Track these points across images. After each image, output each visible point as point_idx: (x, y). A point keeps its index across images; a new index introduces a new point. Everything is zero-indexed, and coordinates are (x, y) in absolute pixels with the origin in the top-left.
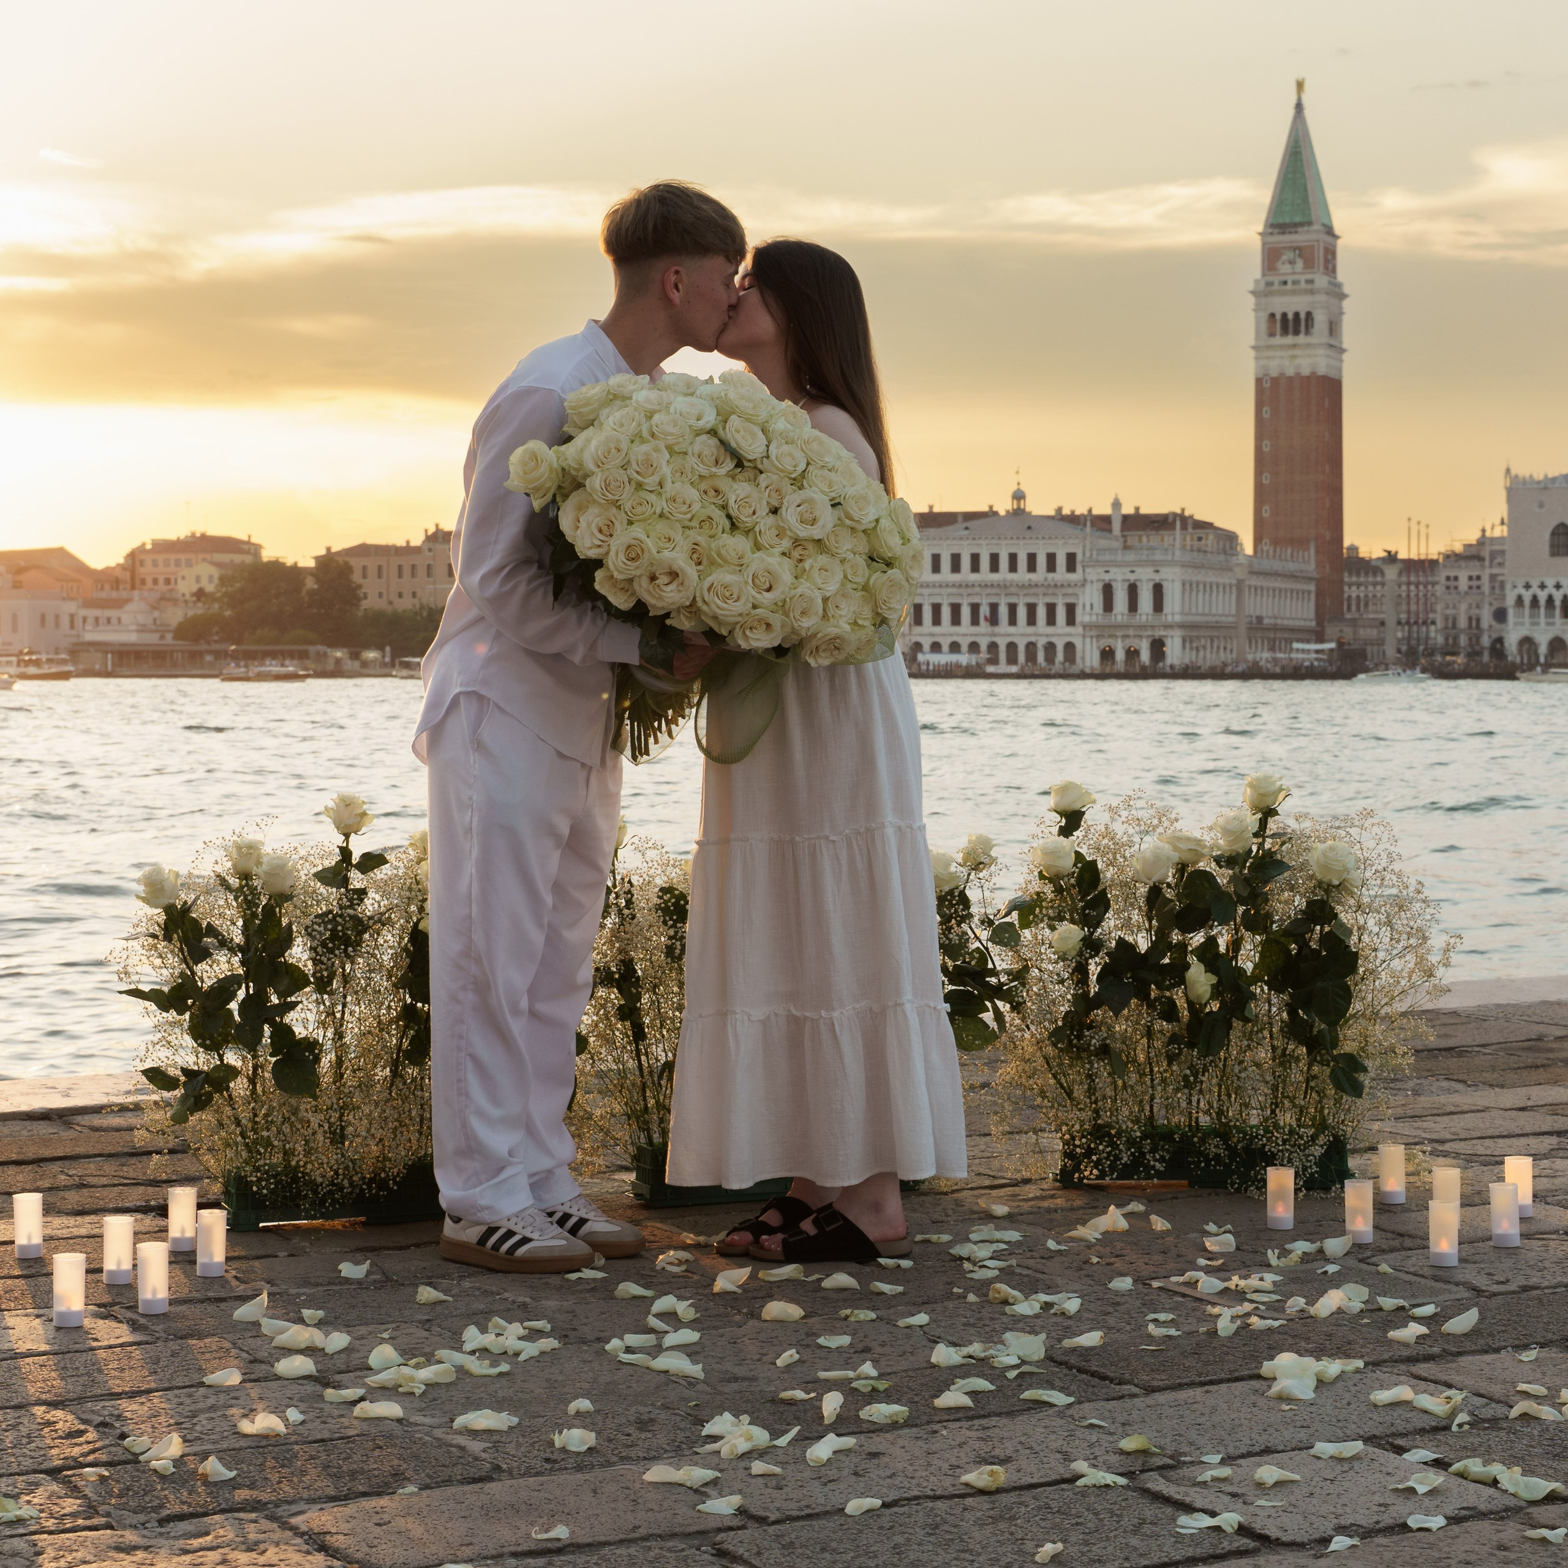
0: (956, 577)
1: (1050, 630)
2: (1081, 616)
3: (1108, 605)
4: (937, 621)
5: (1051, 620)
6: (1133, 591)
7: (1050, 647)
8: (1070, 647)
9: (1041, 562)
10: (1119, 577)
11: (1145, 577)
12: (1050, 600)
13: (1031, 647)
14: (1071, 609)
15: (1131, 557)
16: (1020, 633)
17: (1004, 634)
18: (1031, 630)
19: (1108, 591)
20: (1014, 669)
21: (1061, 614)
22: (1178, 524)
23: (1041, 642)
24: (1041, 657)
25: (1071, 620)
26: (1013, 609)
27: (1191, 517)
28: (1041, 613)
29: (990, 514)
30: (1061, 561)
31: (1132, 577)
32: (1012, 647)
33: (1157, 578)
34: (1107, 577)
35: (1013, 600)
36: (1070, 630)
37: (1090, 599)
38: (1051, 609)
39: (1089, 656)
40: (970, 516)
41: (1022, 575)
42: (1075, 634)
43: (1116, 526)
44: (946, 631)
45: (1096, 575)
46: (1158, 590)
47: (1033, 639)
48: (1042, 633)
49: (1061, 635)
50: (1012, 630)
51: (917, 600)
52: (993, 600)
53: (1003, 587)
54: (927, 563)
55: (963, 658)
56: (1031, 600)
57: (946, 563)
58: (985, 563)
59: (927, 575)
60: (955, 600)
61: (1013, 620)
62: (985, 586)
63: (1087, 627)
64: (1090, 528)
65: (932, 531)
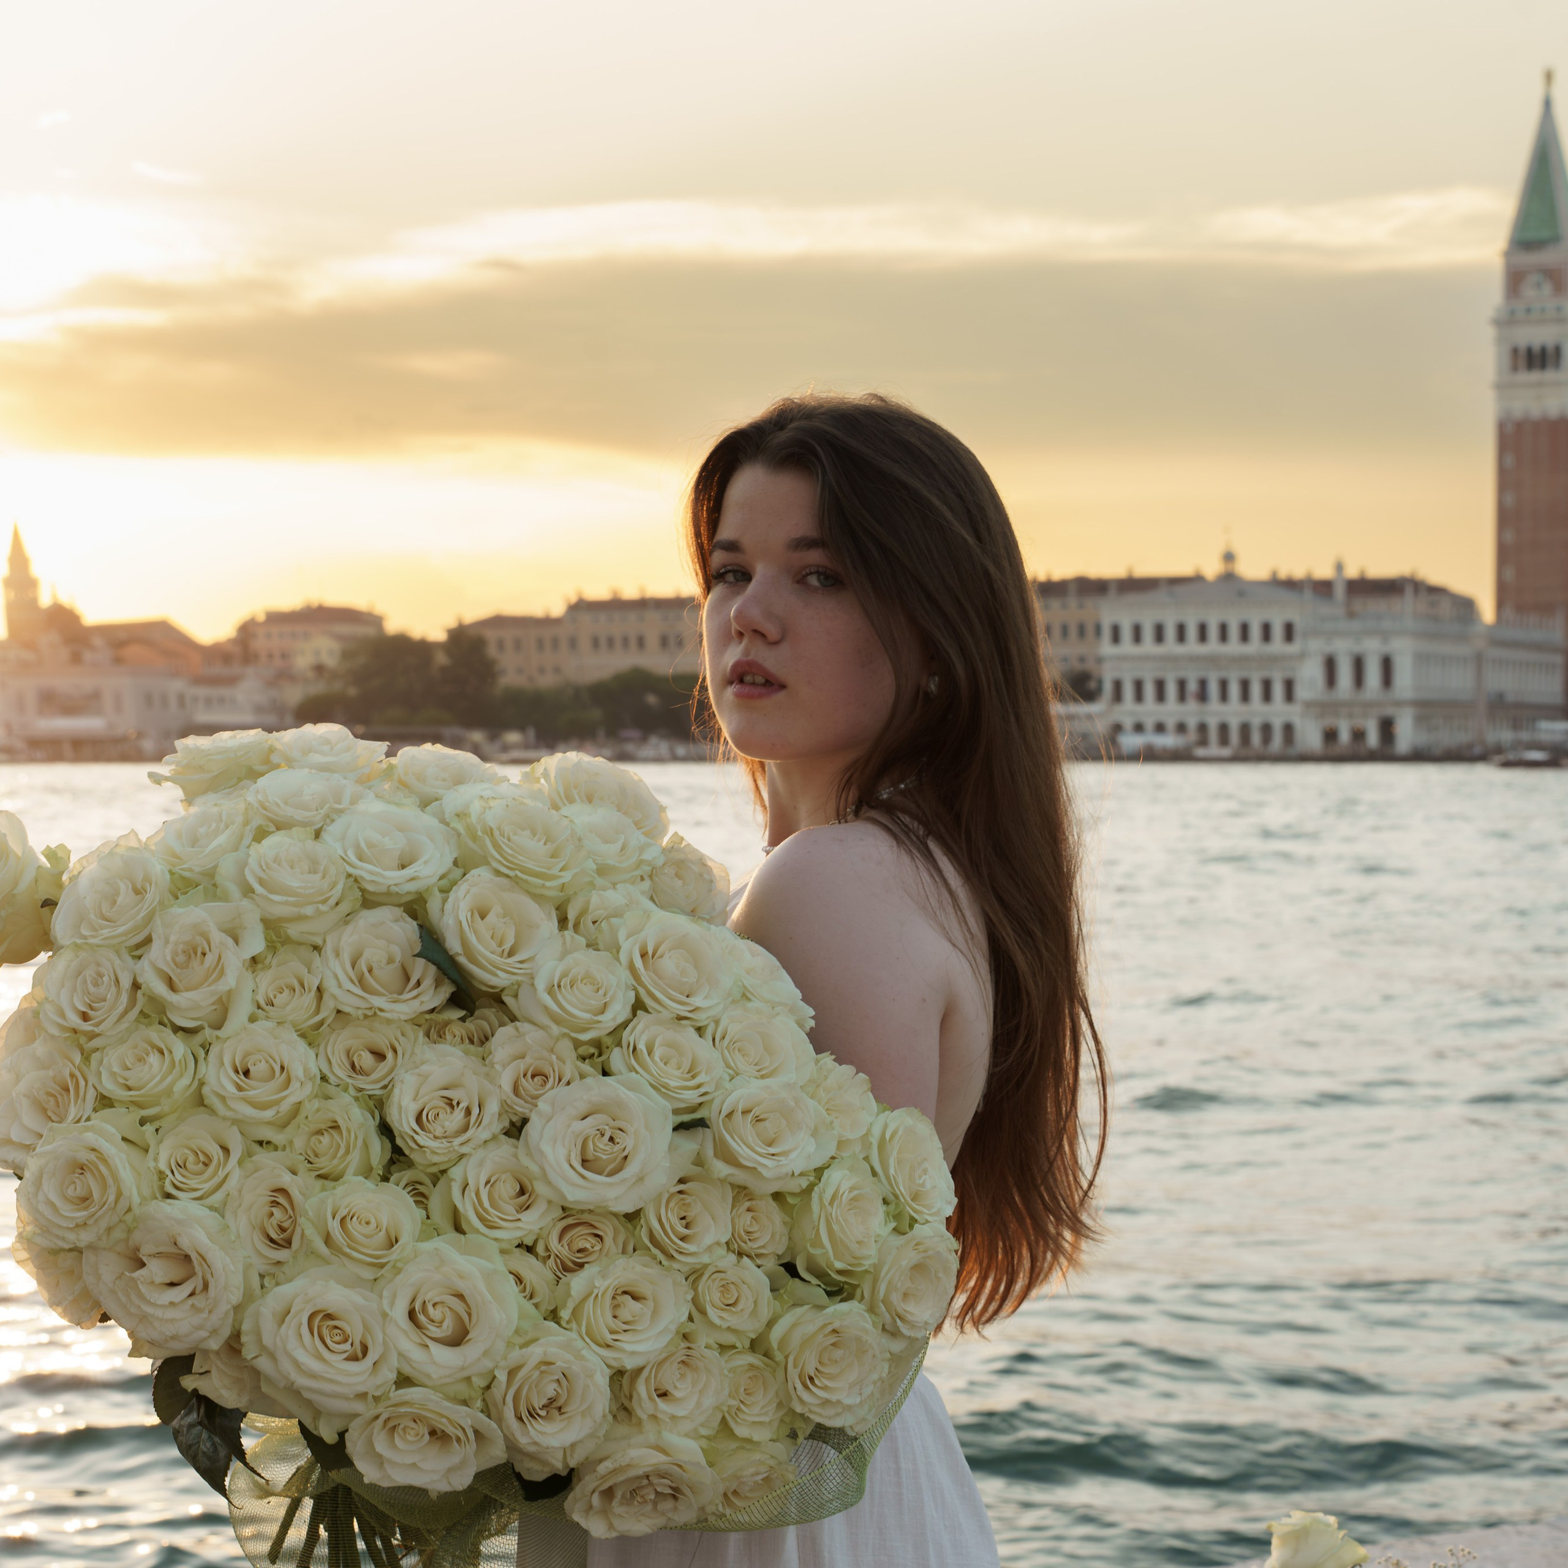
0: (1160, 650)
1: (1266, 708)
2: (1302, 693)
3: (1331, 678)
4: (1139, 696)
5: (1267, 696)
6: (1359, 665)
7: (1267, 729)
8: (1288, 729)
9: (1255, 632)
10: (1343, 649)
11: (1372, 649)
12: (1265, 674)
13: (1245, 729)
14: (1289, 686)
15: (1356, 625)
16: (1233, 712)
17: (1215, 712)
18: (1244, 708)
19: (1330, 665)
20: (1226, 752)
21: (1278, 690)
22: (1410, 590)
23: (1256, 723)
24: (1256, 738)
25: (1289, 696)
26: (1224, 685)
27: (1422, 582)
28: (1256, 690)
29: (1196, 580)
30: (1278, 632)
31: (1358, 649)
32: (1224, 729)
33: (1386, 649)
34: (1328, 649)
35: (1223, 674)
36: (1288, 708)
37: (1310, 675)
38: (1267, 685)
39: (1310, 736)
40: (1175, 582)
41: (1234, 646)
42: (1294, 713)
43: (1340, 591)
44: (1150, 710)
45: (1317, 647)
46: (1387, 665)
47: (1247, 718)
48: (1257, 711)
49: (1278, 712)
50: (1223, 708)
51: (1117, 675)
52: (1202, 674)
53: (1213, 660)
54: (1126, 634)
55: (1168, 741)
56: (1244, 674)
57: (1148, 634)
58: (1192, 633)
59: (1127, 646)
60: (1159, 674)
61: (1224, 696)
62: (1193, 659)
63: (1309, 705)
64: (1308, 594)
65: (1132, 598)
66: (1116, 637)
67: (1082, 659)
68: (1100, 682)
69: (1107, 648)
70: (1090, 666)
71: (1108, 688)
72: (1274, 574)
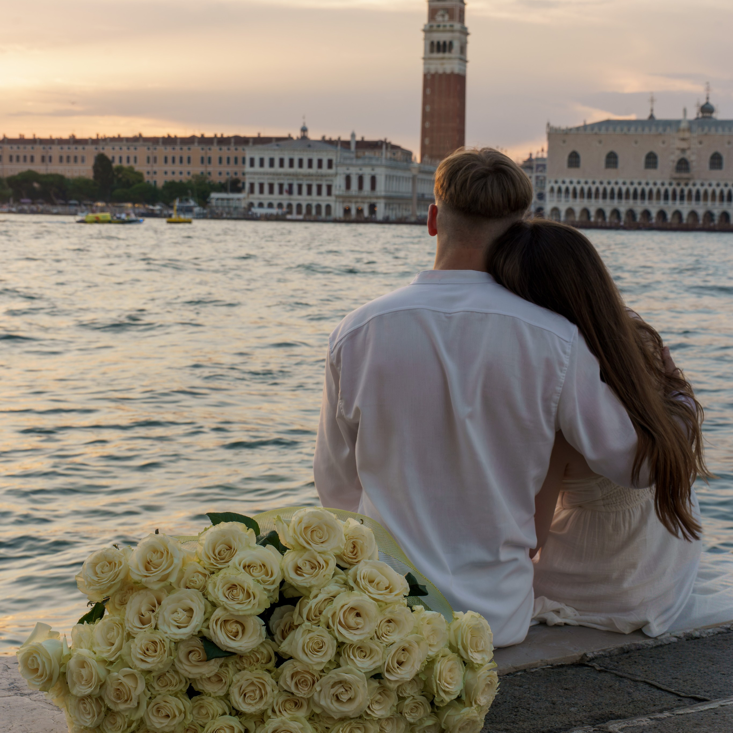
0: (272, 170)
1: (319, 198)
2: (334, 191)
3: (348, 186)
4: (261, 191)
5: (319, 193)
6: (361, 179)
7: (319, 207)
8: (328, 207)
9: (315, 163)
10: (354, 172)
11: (367, 172)
12: (319, 182)
13: (309, 207)
14: (329, 188)
15: (360, 162)
16: (304, 199)
17: (296, 199)
18: (309, 197)
19: (348, 179)
20: (301, 217)
21: (324, 190)
22: (384, 146)
23: (314, 204)
24: (314, 211)
25: (329, 193)
26: (300, 187)
27: (390, 143)
28: (314, 189)
29: (289, 138)
30: (325, 163)
31: (360, 172)
32: (299, 206)
33: (373, 173)
34: (348, 172)
35: (300, 182)
36: (329, 198)
37: (339, 183)
38: (319, 187)
39: (338, 212)
40: (279, 139)
41: (305, 170)
42: (331, 200)
43: (353, 146)
44: (266, 198)
45: (342, 171)
46: (373, 179)
47: (310, 202)
48: (314, 199)
49: (324, 200)
50: (299, 197)
51: (252, 181)
52: (290, 182)
53: (296, 175)
54: (257, 162)
55: (274, 211)
56: (309, 182)
57: (267, 163)
58: (286, 163)
59: (257, 168)
60: (271, 181)
61: (300, 192)
62: (286, 174)
63: (337, 197)
64: (339, 147)
65: (260, 146)
66: (252, 164)
67: (236, 174)
68: (244, 184)
69: (248, 168)
70: (240, 176)
71: (247, 186)
72: (324, 137)
